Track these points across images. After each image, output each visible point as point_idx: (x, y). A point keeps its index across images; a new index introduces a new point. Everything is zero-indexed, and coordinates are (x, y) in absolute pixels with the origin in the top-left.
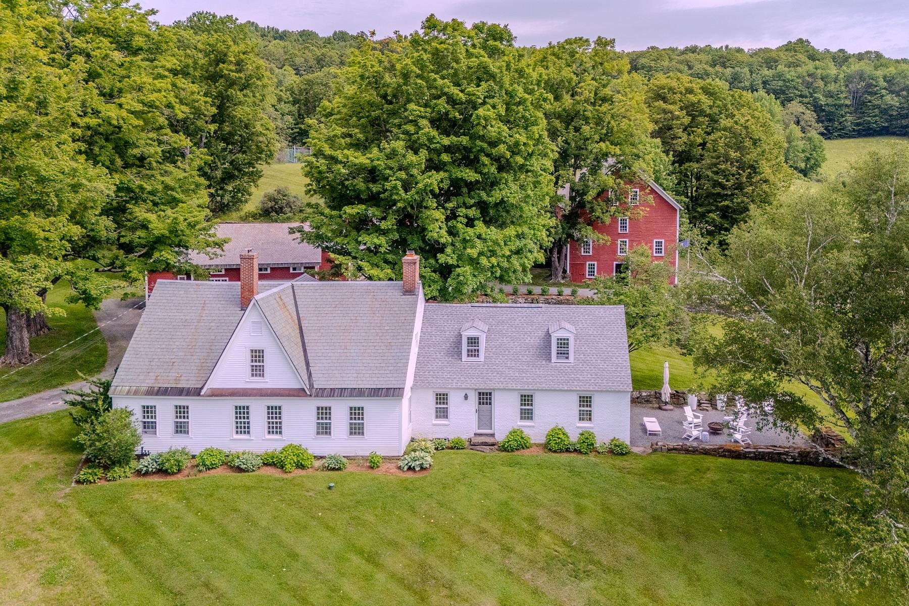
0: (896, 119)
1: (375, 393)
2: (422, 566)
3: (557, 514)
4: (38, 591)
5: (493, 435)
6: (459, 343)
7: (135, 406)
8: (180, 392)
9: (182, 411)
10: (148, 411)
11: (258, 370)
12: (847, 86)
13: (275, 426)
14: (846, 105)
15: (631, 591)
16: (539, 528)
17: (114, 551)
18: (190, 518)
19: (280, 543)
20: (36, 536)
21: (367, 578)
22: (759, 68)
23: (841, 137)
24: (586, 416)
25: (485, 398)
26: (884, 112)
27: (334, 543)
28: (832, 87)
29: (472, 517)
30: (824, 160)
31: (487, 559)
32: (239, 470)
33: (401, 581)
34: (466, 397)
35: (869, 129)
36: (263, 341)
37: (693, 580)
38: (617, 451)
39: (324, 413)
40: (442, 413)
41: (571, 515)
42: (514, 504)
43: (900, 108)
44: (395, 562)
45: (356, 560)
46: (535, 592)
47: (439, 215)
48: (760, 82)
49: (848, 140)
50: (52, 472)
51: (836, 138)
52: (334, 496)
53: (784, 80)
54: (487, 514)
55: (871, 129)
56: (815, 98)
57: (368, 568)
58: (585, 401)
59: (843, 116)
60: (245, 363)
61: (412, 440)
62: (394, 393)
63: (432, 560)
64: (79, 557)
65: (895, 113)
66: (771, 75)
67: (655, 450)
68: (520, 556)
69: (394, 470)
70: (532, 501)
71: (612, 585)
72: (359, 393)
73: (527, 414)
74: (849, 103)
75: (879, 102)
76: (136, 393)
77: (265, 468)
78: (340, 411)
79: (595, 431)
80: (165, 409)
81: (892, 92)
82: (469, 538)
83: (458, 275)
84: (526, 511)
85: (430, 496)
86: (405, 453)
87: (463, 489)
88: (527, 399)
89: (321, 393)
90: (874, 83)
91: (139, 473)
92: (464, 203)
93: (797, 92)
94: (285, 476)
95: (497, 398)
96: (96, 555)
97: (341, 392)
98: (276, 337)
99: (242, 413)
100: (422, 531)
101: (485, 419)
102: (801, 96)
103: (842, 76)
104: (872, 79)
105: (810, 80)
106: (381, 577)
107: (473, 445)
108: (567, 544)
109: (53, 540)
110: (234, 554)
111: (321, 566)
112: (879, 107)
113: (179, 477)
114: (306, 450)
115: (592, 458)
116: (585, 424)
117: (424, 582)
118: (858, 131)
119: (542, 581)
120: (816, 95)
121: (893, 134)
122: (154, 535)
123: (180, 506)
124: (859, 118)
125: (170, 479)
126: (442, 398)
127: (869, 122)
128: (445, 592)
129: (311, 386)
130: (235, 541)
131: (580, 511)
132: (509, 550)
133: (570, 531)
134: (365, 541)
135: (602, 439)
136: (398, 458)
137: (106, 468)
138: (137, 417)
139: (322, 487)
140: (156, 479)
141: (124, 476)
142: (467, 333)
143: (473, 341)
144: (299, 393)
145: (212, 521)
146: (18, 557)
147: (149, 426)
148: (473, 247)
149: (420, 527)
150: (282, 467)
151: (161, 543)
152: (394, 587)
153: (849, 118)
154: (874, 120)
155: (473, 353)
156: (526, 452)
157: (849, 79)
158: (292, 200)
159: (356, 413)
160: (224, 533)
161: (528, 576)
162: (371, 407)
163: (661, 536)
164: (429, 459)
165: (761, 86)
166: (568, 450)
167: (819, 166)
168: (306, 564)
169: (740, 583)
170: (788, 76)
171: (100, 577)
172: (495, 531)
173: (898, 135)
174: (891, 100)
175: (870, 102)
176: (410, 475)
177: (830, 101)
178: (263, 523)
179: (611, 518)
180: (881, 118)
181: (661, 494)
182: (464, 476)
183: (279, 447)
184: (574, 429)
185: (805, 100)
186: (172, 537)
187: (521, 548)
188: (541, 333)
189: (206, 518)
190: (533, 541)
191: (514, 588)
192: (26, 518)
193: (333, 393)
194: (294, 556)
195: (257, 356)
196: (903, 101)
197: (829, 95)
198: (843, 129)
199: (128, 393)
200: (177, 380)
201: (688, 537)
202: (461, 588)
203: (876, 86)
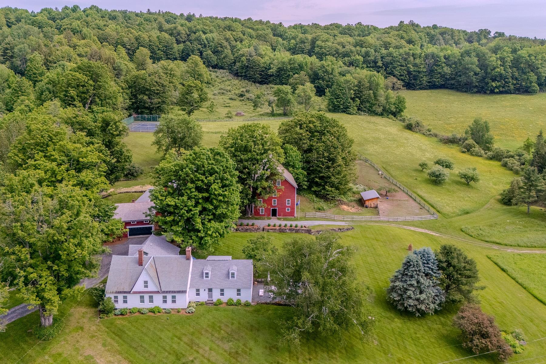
0: (449, 80)
1: (179, 292)
2: (192, 340)
3: (226, 325)
4: (103, 348)
5: (212, 300)
6: (203, 274)
7: (112, 296)
8: (125, 292)
9: (125, 297)
10: (116, 297)
11: (146, 286)
12: (425, 61)
13: (151, 301)
14: (424, 72)
15: (241, 345)
16: (221, 329)
17: (117, 338)
18: (133, 329)
19: (157, 335)
20: (96, 334)
21: (179, 343)
22: (380, 48)
23: (421, 89)
24: (239, 294)
25: (210, 290)
26: (443, 76)
27: (170, 335)
28: (418, 61)
29: (205, 327)
30: (405, 108)
31: (207, 338)
32: (142, 314)
33: (187, 344)
34: (205, 290)
35: (435, 85)
36: (147, 279)
37: (256, 341)
38: (247, 305)
39: (165, 297)
40: (198, 294)
41: (230, 326)
42: (216, 323)
43: (451, 74)
44: (185, 339)
45: (176, 339)
46: (218, 346)
47: (199, 220)
48: (380, 57)
49: (424, 91)
50: (91, 315)
51: (418, 89)
52: (169, 321)
53: (392, 57)
54: (209, 326)
55: (436, 85)
56: (408, 67)
57: (179, 341)
58: (239, 290)
59: (422, 78)
60: (143, 284)
61: (190, 302)
62: (184, 292)
63: (194, 338)
64: (109, 339)
65: (448, 77)
66: (386, 53)
67: (258, 304)
68: (216, 337)
69: (185, 313)
70: (220, 322)
71: (236, 344)
72: (174, 292)
73: (222, 294)
74: (425, 70)
75: (441, 71)
76: (113, 293)
77: (150, 313)
78: (169, 297)
79: (241, 299)
80: (120, 297)
81: (447, 65)
82: (203, 333)
83: (206, 240)
84: (218, 325)
85: (194, 321)
86: (188, 308)
87: (203, 318)
88: (222, 290)
89: (164, 292)
90: (439, 60)
91: (115, 315)
92: (207, 214)
93: (398, 63)
94: (155, 315)
95: (214, 290)
96: (114, 339)
97: (169, 292)
98: (151, 278)
99: (142, 298)
100: (192, 331)
101: (210, 296)
102: (401, 66)
103: (423, 54)
104: (438, 57)
105: (406, 57)
106: (182, 343)
107: (207, 304)
108: (228, 333)
109: (101, 335)
110: (146, 338)
111: (168, 341)
112: (440, 73)
113: (126, 316)
114: (160, 308)
115: (239, 307)
116: (238, 297)
117: (192, 344)
118: (429, 86)
119: (220, 343)
120: (408, 65)
121: (447, 88)
122: (125, 333)
123: (130, 325)
124: (430, 79)
125: (124, 317)
126: (198, 290)
127: (435, 82)
128: (197, 346)
129: (161, 290)
130: (146, 334)
131: (233, 324)
132: (213, 335)
133: (229, 330)
134: (178, 334)
135: (243, 301)
136: (185, 309)
137: (107, 314)
138: (113, 299)
139: (165, 319)
140: (121, 317)
141: (111, 316)
142: (205, 272)
143: (207, 274)
144: (158, 292)
145: (139, 329)
146: (94, 340)
147: (116, 301)
148: (210, 230)
149: (192, 330)
150: (154, 313)
151: (128, 336)
152: (185, 345)
153: (425, 78)
154: (437, 80)
155: (207, 277)
156: (221, 305)
157: (427, 56)
158: (137, 169)
159: (174, 297)
160: (143, 333)
161: (217, 342)
162: (178, 296)
163: (251, 330)
164: (194, 310)
165: (380, 60)
166: (233, 305)
167: (402, 111)
168: (164, 340)
169: (267, 342)
170: (395, 55)
171: (117, 345)
172: (210, 330)
173: (449, 89)
174: (447, 70)
175: (436, 70)
176: (189, 314)
177: (416, 69)
178: (152, 330)
179: (240, 326)
180: (441, 79)
181: (255, 318)
182: (203, 314)
183: (153, 307)
184: (235, 298)
185: (403, 68)
186: (130, 334)
187: (216, 335)
188: (227, 270)
189: (137, 328)
190: (219, 333)
191: (213, 345)
192: (91, 329)
193: (167, 292)
194: (161, 338)
195: (146, 282)
196: (453, 70)
197: (415, 65)
198: (421, 85)
199: (110, 293)
200: (123, 289)
201: (258, 330)
202: (201, 345)
203: (440, 61)
